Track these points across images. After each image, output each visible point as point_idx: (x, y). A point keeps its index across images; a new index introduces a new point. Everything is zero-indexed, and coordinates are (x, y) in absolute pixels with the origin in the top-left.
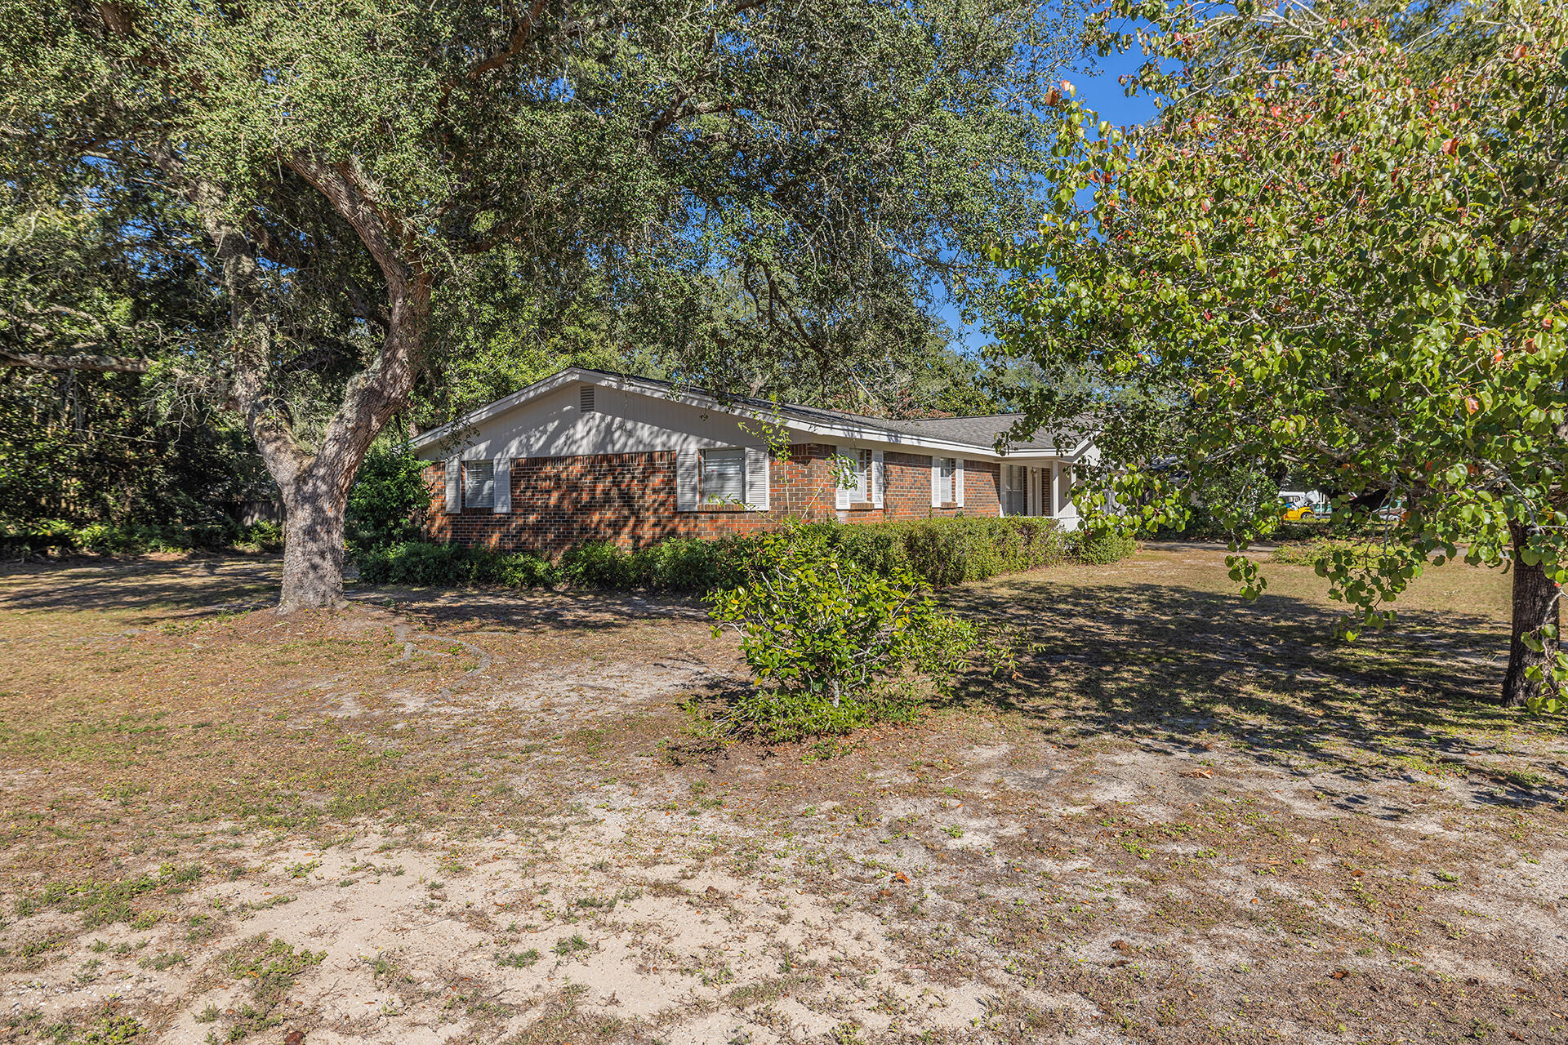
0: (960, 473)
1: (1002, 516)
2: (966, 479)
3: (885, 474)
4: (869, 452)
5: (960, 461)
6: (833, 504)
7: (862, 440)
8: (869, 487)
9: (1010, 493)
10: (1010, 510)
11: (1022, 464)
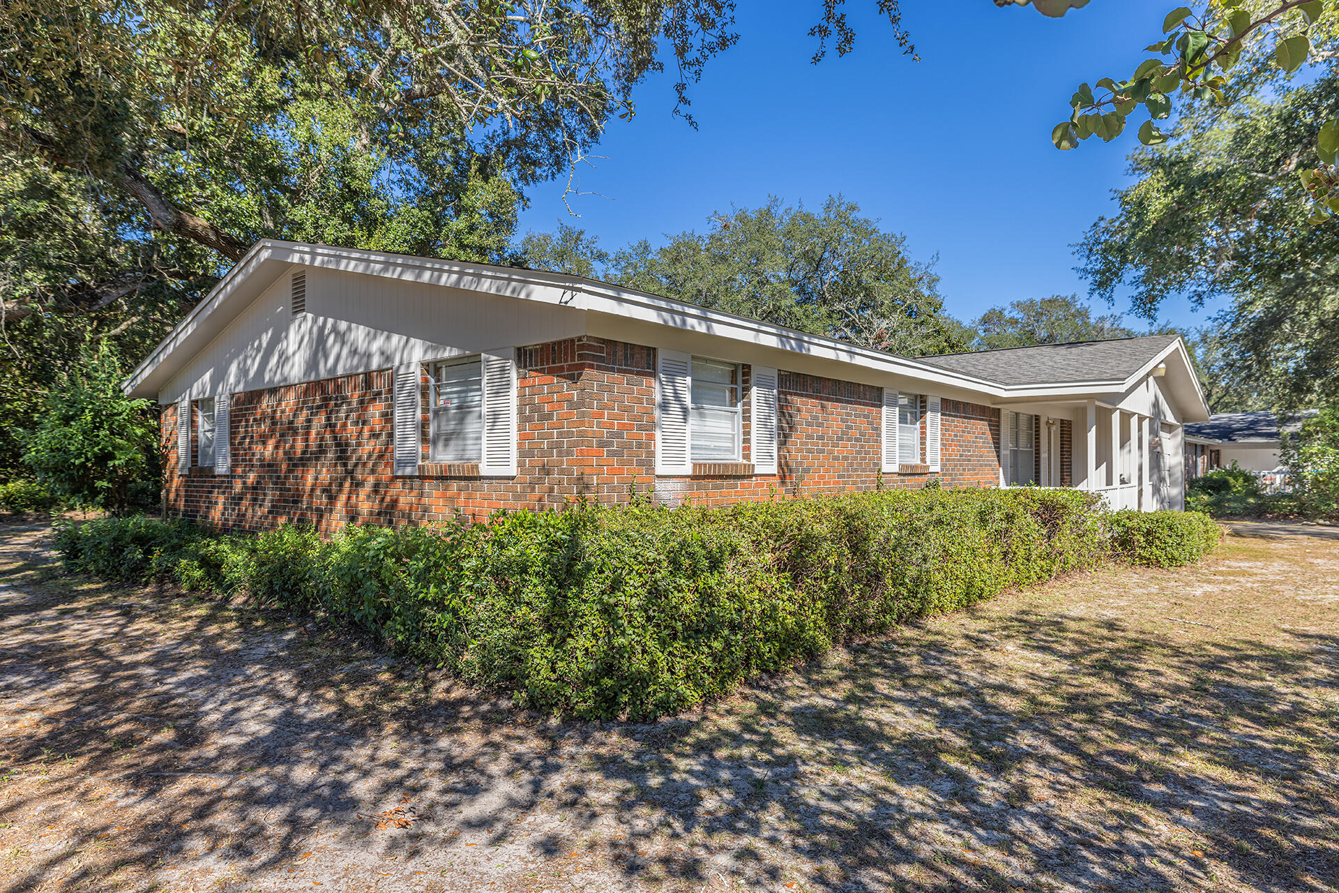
0: (933, 419)
1: (1003, 486)
2: (945, 429)
3: (784, 412)
4: (747, 369)
5: (933, 399)
6: (648, 464)
7: (710, 338)
8: (747, 433)
9: (1015, 453)
10: (1013, 478)
11: (1032, 410)
